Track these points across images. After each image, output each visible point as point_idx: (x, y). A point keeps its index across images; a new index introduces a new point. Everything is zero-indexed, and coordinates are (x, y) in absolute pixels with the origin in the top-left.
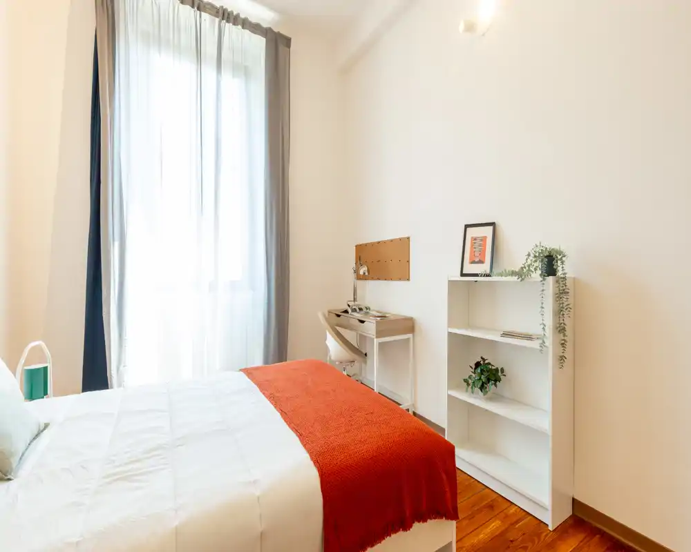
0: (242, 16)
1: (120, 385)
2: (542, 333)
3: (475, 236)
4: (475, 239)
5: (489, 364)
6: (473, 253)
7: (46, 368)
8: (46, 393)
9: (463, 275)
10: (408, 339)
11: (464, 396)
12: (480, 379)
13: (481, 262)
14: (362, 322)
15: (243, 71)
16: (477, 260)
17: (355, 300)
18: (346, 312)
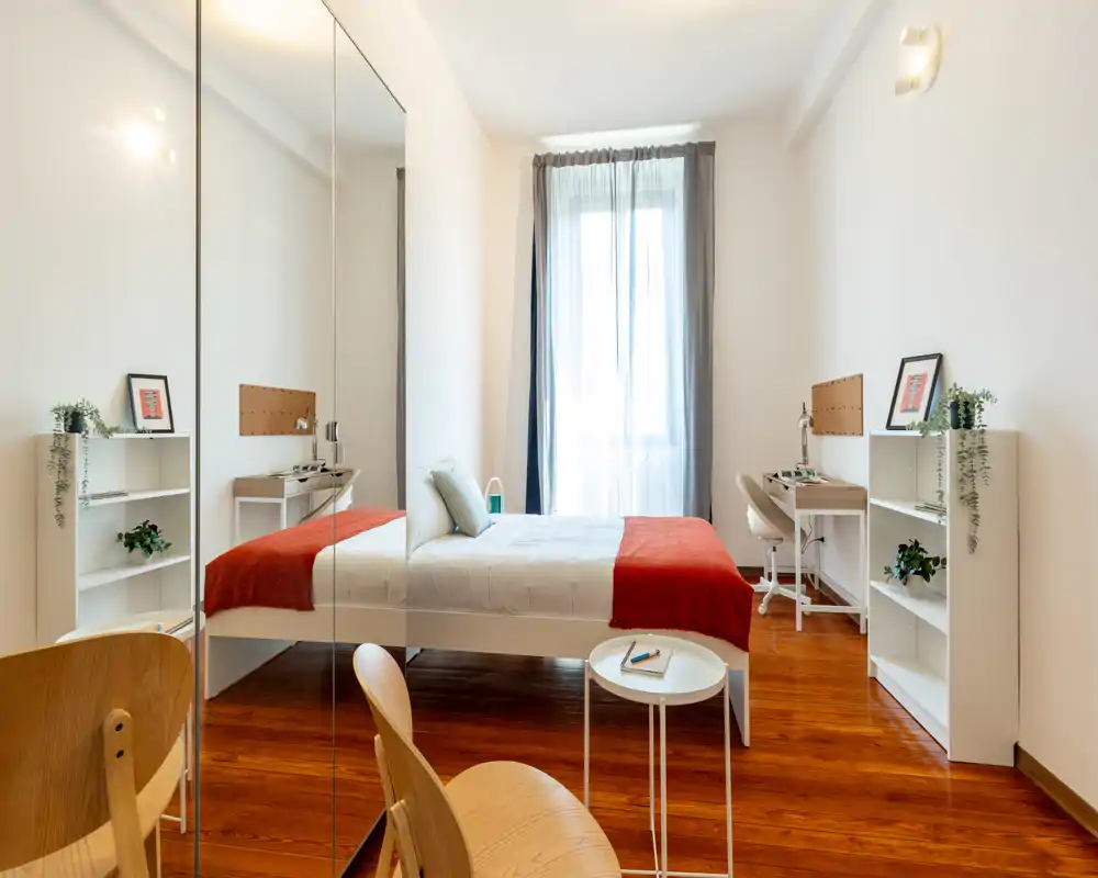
0: (656, 145)
1: (549, 513)
2: (939, 503)
3: (912, 374)
4: (913, 379)
5: (922, 550)
6: (906, 399)
7: (500, 497)
8: (500, 512)
9: (889, 427)
10: (858, 517)
11: (883, 588)
12: (899, 566)
13: (915, 410)
14: (787, 488)
15: (659, 198)
16: (910, 406)
17: (805, 462)
18: (776, 476)
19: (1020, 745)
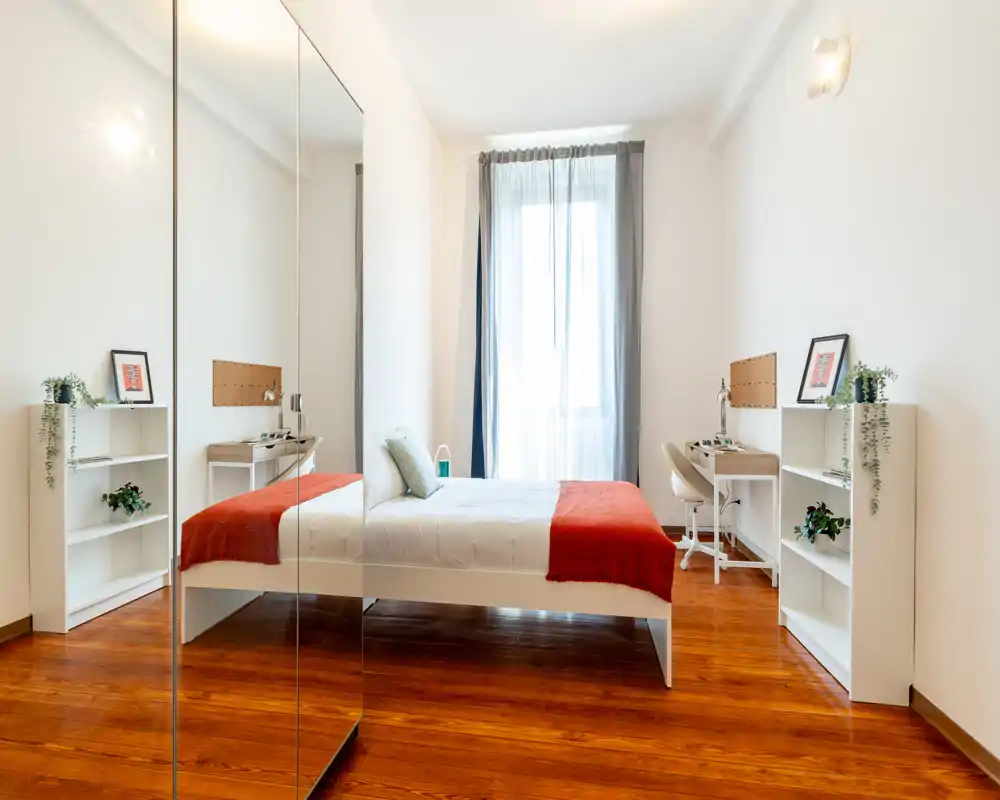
0: (591, 144)
1: (492, 477)
2: (845, 469)
3: (821, 353)
4: (822, 357)
5: (828, 511)
6: (816, 374)
7: (448, 463)
8: (448, 475)
9: (799, 400)
10: (771, 481)
11: (793, 546)
12: (808, 526)
14: (707, 455)
15: (593, 192)
16: (819, 382)
17: (724, 432)
18: (697, 444)
19: (915, 687)
